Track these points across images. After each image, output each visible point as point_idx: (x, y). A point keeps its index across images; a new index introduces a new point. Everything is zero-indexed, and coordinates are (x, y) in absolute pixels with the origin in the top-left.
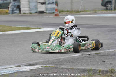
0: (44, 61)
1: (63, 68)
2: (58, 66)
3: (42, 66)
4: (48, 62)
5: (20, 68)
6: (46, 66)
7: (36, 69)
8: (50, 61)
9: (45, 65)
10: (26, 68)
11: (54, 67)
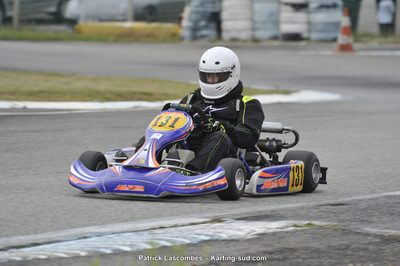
0: (302, 208)
1: (368, 234)
2: (352, 227)
3: (295, 226)
4: (315, 211)
5: (222, 227)
6: (309, 224)
7: (274, 234)
8: (323, 208)
9: (307, 222)
10: (239, 230)
11: (336, 230)
